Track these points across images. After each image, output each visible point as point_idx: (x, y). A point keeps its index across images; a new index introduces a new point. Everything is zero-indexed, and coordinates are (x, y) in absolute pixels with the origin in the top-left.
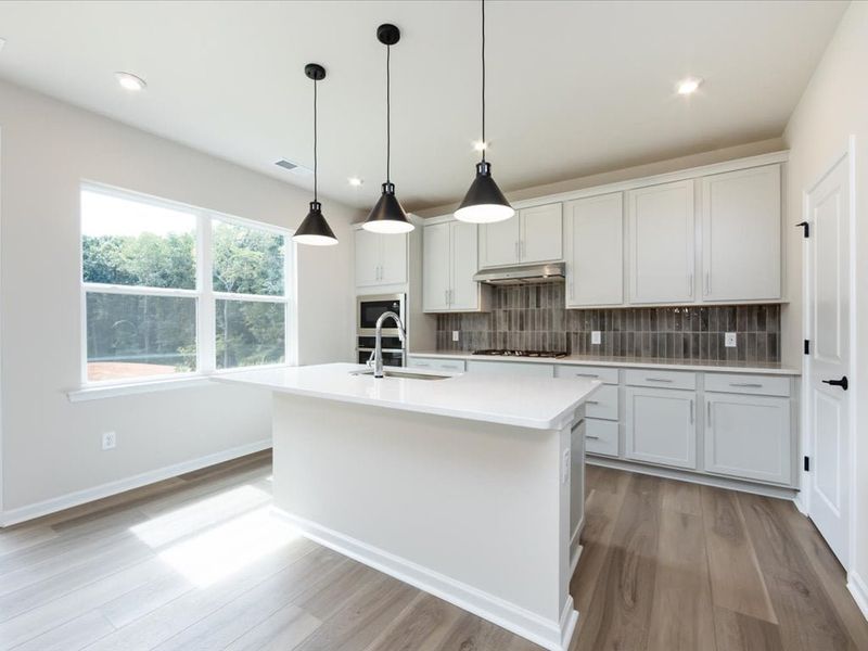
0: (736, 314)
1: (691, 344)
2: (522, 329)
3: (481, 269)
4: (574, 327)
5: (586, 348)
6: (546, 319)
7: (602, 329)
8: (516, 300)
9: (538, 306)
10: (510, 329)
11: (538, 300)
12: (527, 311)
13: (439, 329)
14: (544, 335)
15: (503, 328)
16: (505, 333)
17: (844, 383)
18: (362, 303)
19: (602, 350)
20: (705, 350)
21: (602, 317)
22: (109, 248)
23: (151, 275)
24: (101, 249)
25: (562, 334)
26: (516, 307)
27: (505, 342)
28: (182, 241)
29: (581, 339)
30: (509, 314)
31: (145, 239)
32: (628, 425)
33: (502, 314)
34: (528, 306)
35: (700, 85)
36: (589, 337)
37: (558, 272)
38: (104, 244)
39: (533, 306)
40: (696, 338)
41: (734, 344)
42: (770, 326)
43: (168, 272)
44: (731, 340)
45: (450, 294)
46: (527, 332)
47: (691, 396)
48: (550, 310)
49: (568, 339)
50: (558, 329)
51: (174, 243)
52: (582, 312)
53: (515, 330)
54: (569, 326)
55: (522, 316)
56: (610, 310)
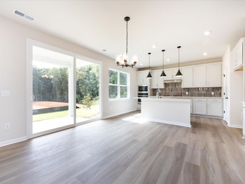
0: (214, 89)
1: (205, 94)
3: (164, 80)
4: (183, 91)
5: (185, 95)
6: (177, 90)
7: (188, 92)
9: (175, 87)
11: (175, 86)
13: (153, 92)
14: (176, 93)
16: (168, 92)
17: (227, 98)
18: (139, 87)
19: (188, 95)
20: (208, 95)
21: (188, 89)
22: (45, 71)
23: (56, 79)
24: (43, 72)
26: (170, 87)
27: (168, 94)
28: (63, 69)
29: (184, 93)
30: (169, 89)
31: (54, 69)
32: (194, 108)
34: (173, 87)
35: (207, 54)
36: (186, 93)
37: (181, 81)
38: (44, 70)
40: (206, 93)
41: (213, 94)
42: (220, 91)
43: (60, 78)
44: (213, 93)
45: (157, 85)
46: (173, 92)
47: (206, 102)
48: (178, 88)
49: (181, 93)
50: (179, 91)
51: (61, 70)
52: (184, 88)
53: (170, 92)
54: (182, 91)
55: (172, 89)
56: (190, 88)
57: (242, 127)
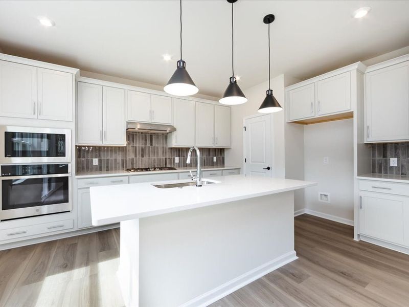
0: (216, 151)
2: (143, 156)
4: (168, 156)
5: (173, 164)
6: (155, 151)
7: (179, 156)
8: (140, 140)
9: (151, 145)
10: (136, 156)
11: (151, 142)
12: (145, 147)
14: (154, 159)
15: (131, 156)
16: (133, 159)
19: (179, 165)
21: (179, 151)
25: (163, 159)
26: (139, 144)
27: (132, 164)
29: (171, 160)
33: (131, 148)
34: (146, 144)
36: (174, 159)
39: (148, 144)
40: (207, 158)
42: (222, 155)
46: (146, 158)
48: (157, 147)
49: (166, 161)
50: (161, 156)
52: (172, 148)
53: (139, 157)
54: (166, 156)
55: (143, 150)
56: (182, 148)
57: (353, 223)
